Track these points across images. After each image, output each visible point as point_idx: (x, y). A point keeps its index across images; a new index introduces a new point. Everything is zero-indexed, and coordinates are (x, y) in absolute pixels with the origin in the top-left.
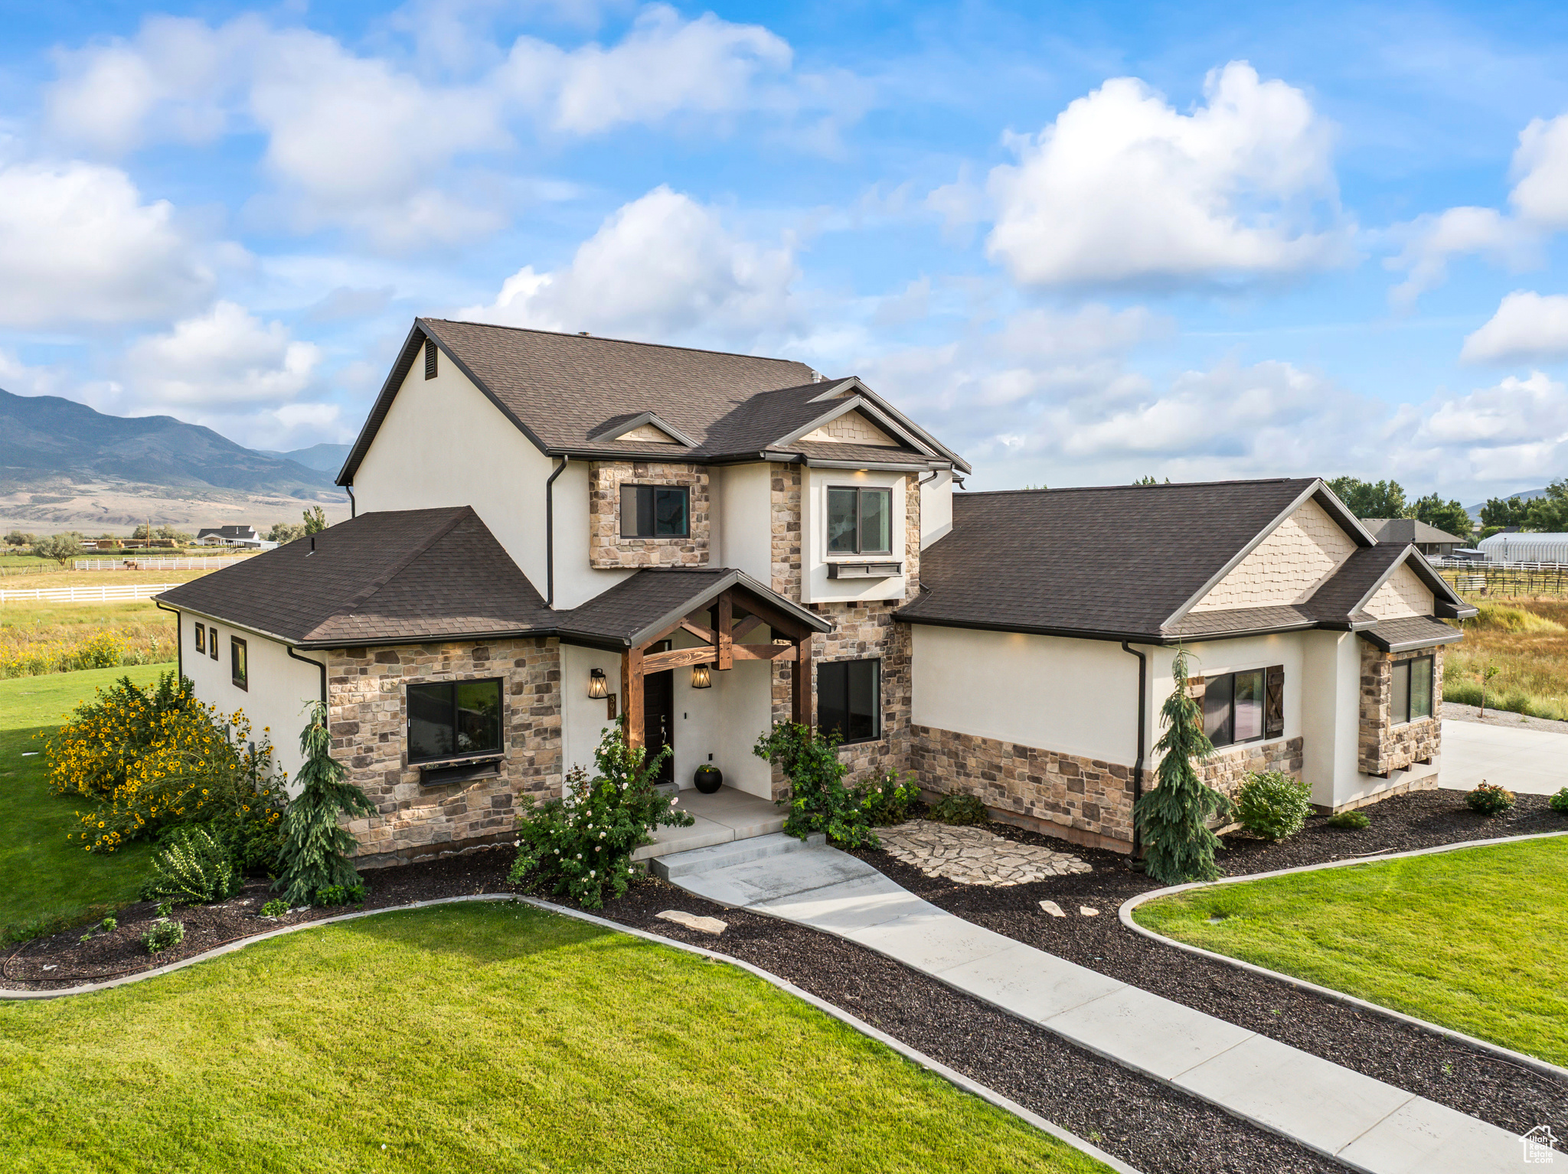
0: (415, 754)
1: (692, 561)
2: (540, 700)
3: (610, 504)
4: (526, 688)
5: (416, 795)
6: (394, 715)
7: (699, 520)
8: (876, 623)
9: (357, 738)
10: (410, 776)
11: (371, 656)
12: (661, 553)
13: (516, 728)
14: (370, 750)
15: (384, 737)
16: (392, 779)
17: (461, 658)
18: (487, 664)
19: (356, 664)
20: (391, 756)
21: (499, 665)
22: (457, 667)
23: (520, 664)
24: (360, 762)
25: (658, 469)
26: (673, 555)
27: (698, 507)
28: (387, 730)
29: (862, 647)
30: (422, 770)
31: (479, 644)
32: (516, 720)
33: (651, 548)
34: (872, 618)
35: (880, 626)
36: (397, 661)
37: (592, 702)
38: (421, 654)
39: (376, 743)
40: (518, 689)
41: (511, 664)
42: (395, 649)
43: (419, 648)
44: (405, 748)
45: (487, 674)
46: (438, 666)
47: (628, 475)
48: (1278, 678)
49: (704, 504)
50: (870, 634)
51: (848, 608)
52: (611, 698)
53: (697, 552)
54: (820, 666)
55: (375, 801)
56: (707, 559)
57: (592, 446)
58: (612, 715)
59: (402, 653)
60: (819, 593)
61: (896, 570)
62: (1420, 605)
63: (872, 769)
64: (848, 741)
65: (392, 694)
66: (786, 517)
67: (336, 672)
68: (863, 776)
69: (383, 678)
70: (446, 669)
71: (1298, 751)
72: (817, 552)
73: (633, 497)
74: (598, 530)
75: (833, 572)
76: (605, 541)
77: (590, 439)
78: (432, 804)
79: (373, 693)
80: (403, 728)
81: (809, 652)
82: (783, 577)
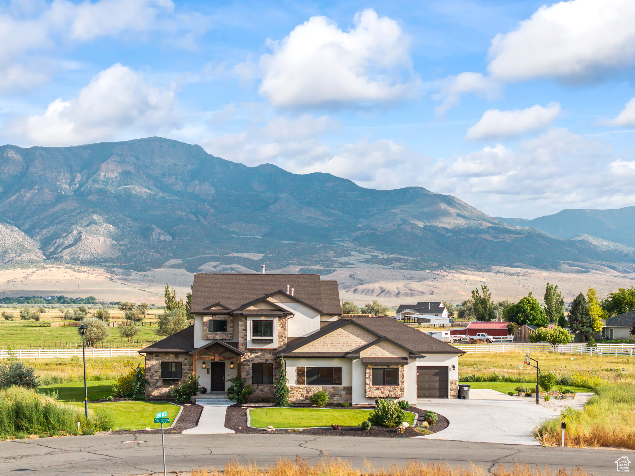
0: (162, 376)
1: (227, 338)
2: (190, 368)
3: (206, 324)
4: (187, 365)
5: (162, 385)
6: (158, 368)
7: (230, 328)
8: (271, 354)
9: (151, 371)
10: (161, 380)
11: (154, 355)
12: (219, 336)
13: (185, 373)
14: (153, 374)
15: (156, 372)
16: (157, 381)
17: (173, 357)
18: (178, 359)
19: (151, 357)
20: (157, 376)
21: (181, 359)
22: (171, 359)
23: (186, 359)
24: (151, 376)
25: (219, 316)
26: (222, 336)
27: (229, 325)
28: (157, 370)
29: (267, 360)
30: (163, 379)
31: (176, 354)
32: (185, 371)
33: (217, 334)
34: (270, 353)
35: (272, 355)
36: (159, 357)
37: (203, 369)
38: (164, 355)
39: (154, 373)
40: (185, 365)
41: (184, 359)
42: (159, 354)
43: (163, 354)
44: (160, 374)
45: (178, 361)
46: (167, 358)
47: (211, 318)
48: (338, 370)
49: (231, 324)
50: (269, 357)
51: (261, 350)
52: (208, 369)
53: (229, 336)
54: (253, 364)
55: (154, 385)
56: (232, 337)
57: (202, 311)
58: (208, 373)
59: (160, 355)
60: (250, 346)
61: (272, 341)
62: (400, 354)
63: (270, 392)
64: (262, 383)
65: (158, 364)
66: (243, 328)
67: (148, 358)
68: (266, 393)
69: (156, 360)
70: (169, 359)
71: (349, 390)
72: (250, 337)
73: (212, 323)
74: (203, 330)
75: (254, 341)
76: (205, 333)
77: (204, 310)
78: (166, 387)
79: (154, 363)
80: (160, 371)
81: (240, 359)
82: (242, 342)
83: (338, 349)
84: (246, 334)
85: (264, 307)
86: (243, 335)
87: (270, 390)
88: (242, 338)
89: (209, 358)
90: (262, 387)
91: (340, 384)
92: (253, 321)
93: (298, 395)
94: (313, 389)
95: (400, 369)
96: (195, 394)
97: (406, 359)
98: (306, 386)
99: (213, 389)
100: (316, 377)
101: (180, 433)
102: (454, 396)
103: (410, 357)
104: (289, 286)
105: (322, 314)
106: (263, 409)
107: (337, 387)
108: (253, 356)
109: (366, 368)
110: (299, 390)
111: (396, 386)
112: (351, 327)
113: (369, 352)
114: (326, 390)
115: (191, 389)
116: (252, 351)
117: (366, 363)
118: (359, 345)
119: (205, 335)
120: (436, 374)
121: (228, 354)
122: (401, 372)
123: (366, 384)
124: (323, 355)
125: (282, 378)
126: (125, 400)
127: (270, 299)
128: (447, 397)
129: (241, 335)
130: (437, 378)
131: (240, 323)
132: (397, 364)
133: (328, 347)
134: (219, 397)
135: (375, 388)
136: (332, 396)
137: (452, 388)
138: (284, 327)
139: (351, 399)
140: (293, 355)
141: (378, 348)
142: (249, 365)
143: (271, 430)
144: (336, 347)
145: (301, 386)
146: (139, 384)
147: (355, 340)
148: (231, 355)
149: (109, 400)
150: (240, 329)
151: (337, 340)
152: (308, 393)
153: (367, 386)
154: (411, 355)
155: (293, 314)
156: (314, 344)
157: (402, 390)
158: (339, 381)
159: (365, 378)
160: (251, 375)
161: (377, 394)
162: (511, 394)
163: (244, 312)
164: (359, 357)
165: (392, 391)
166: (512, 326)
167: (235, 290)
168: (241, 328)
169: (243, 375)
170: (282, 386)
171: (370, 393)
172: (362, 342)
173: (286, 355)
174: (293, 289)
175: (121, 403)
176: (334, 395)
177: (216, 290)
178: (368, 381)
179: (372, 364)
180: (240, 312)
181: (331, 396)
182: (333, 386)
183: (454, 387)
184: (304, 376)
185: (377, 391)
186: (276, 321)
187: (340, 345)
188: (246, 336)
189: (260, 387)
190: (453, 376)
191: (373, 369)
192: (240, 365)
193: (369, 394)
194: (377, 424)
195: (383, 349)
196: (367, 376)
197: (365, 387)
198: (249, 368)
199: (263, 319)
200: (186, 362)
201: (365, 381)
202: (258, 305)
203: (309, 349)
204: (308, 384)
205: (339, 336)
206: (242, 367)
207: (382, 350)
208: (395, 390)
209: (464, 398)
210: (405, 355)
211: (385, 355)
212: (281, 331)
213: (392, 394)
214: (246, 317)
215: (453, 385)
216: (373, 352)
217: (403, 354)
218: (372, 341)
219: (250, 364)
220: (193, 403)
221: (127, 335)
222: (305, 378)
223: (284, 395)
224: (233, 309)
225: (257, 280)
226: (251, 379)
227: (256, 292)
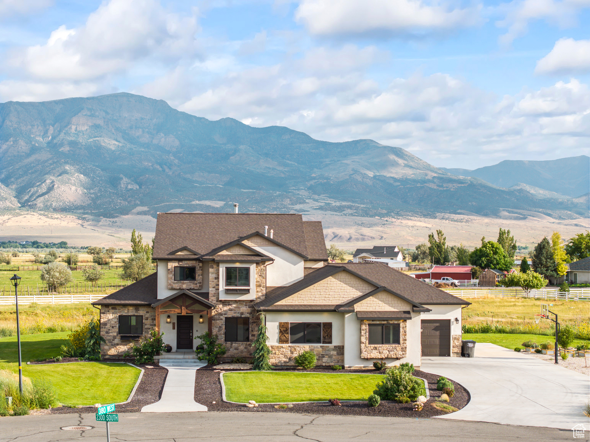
0: (119, 332)
1: (196, 287)
2: (153, 322)
3: (171, 272)
4: (149, 319)
5: (120, 342)
6: (115, 322)
7: (199, 276)
8: (247, 307)
9: (107, 327)
10: (119, 337)
11: (110, 308)
12: (186, 285)
13: (146, 329)
14: (109, 330)
15: (113, 327)
16: (114, 337)
17: (132, 310)
18: (139, 312)
19: (107, 309)
20: (114, 332)
21: (142, 312)
22: (130, 312)
23: (147, 312)
24: (107, 332)
25: (186, 262)
26: (190, 285)
27: (198, 272)
28: (114, 326)
29: (242, 313)
30: (121, 336)
31: (137, 307)
32: (146, 327)
33: (184, 284)
34: (246, 305)
35: (249, 308)
36: (116, 309)
37: (168, 324)
38: (122, 308)
39: (111, 328)
40: (147, 319)
41: (145, 312)
42: (116, 306)
43: (121, 306)
44: (118, 330)
45: (138, 314)
46: (126, 311)
47: (176, 264)
48: (328, 326)
49: (201, 271)
50: (245, 310)
51: (236, 302)
52: (174, 324)
53: (198, 285)
54: (226, 318)
55: (110, 342)
56: (201, 287)
57: (167, 257)
58: (174, 328)
59: (118, 307)
60: (223, 297)
61: (248, 291)
62: (402, 308)
63: (246, 350)
64: (237, 341)
65: (115, 318)
66: (214, 276)
67: (103, 311)
68: (242, 352)
69: (113, 313)
70: (128, 311)
71: (340, 350)
72: (222, 286)
73: (178, 270)
74: (168, 279)
75: (227, 291)
76: (169, 281)
77: (168, 255)
78: (124, 345)
79: (110, 317)
80: (118, 326)
81: (211, 313)
82: (213, 292)
83: (327, 301)
84: (217, 283)
85: (239, 251)
86: (215, 285)
87: (246, 348)
88: (214, 287)
89: (174, 311)
90: (237, 345)
91: (330, 342)
92: (226, 267)
93: (281, 356)
94: (298, 349)
95: (402, 325)
96: (158, 354)
97: (408, 313)
98: (290, 345)
99: (179, 346)
100: (301, 334)
101: (139, 410)
102: (457, 353)
103: (413, 311)
104: (267, 227)
105: (306, 260)
106: (240, 373)
107: (326, 347)
108: (226, 308)
109: (361, 324)
110: (282, 349)
111: (397, 345)
112: (343, 276)
113: (365, 305)
114: (313, 350)
115: (154, 348)
116: (225, 303)
117: (361, 319)
118: (352, 296)
119: (170, 284)
120: (436, 329)
121: (197, 307)
122: (403, 328)
123: (361, 342)
124: (310, 309)
125: (261, 336)
126: (77, 360)
127: (246, 242)
128: (449, 355)
129: (212, 284)
130: (438, 333)
131: (211, 270)
132: (398, 319)
133: (316, 299)
134: (187, 356)
135: (372, 348)
136: (321, 357)
137: (455, 345)
138: (263, 275)
139: (343, 361)
140: (275, 308)
141: (375, 300)
142: (222, 319)
143: (253, 406)
144: (326, 299)
145: (284, 345)
146: (92, 342)
147: (348, 291)
148: (200, 307)
149: (58, 361)
150: (210, 278)
151: (326, 291)
152: (292, 353)
153: (363, 346)
154: (415, 309)
155: (273, 260)
156: (299, 296)
157: (404, 349)
158: (328, 339)
159: (361, 336)
160: (223, 331)
161: (375, 354)
162: (517, 350)
163: (217, 258)
164: (353, 311)
165: (391, 351)
166: (476, 270)
167: (204, 232)
168: (212, 276)
169: (215, 331)
170: (262, 345)
171: (366, 353)
172: (356, 293)
173: (267, 308)
174: (272, 231)
175: (71, 364)
176: (323, 356)
177: (182, 231)
178: (363, 339)
179: (368, 319)
180: (211, 257)
181: (319, 357)
182: (322, 345)
183: (457, 344)
184: (288, 333)
185: (374, 351)
186: (253, 268)
187: (330, 296)
188: (218, 285)
189: (235, 345)
190: (456, 331)
191: (369, 325)
192: (211, 320)
193: (365, 355)
194: (386, 398)
195: (382, 301)
196: (362, 334)
197: (361, 346)
198: (221, 323)
199: (238, 265)
200: (148, 315)
201: (360, 339)
202: (232, 249)
203: (293, 301)
204: (292, 342)
205: (329, 285)
206: (213, 321)
207: (380, 302)
208: (395, 350)
209: (469, 356)
210: (407, 308)
211: (383, 308)
212: (258, 280)
213: (392, 355)
214: (217, 263)
215: (456, 341)
216: (369, 305)
217: (404, 308)
218: (367, 292)
219: (223, 317)
220: (156, 365)
221: (91, 280)
222: (289, 336)
223: (264, 356)
224: (202, 254)
225: (230, 221)
226: (223, 336)
227: (228, 234)
